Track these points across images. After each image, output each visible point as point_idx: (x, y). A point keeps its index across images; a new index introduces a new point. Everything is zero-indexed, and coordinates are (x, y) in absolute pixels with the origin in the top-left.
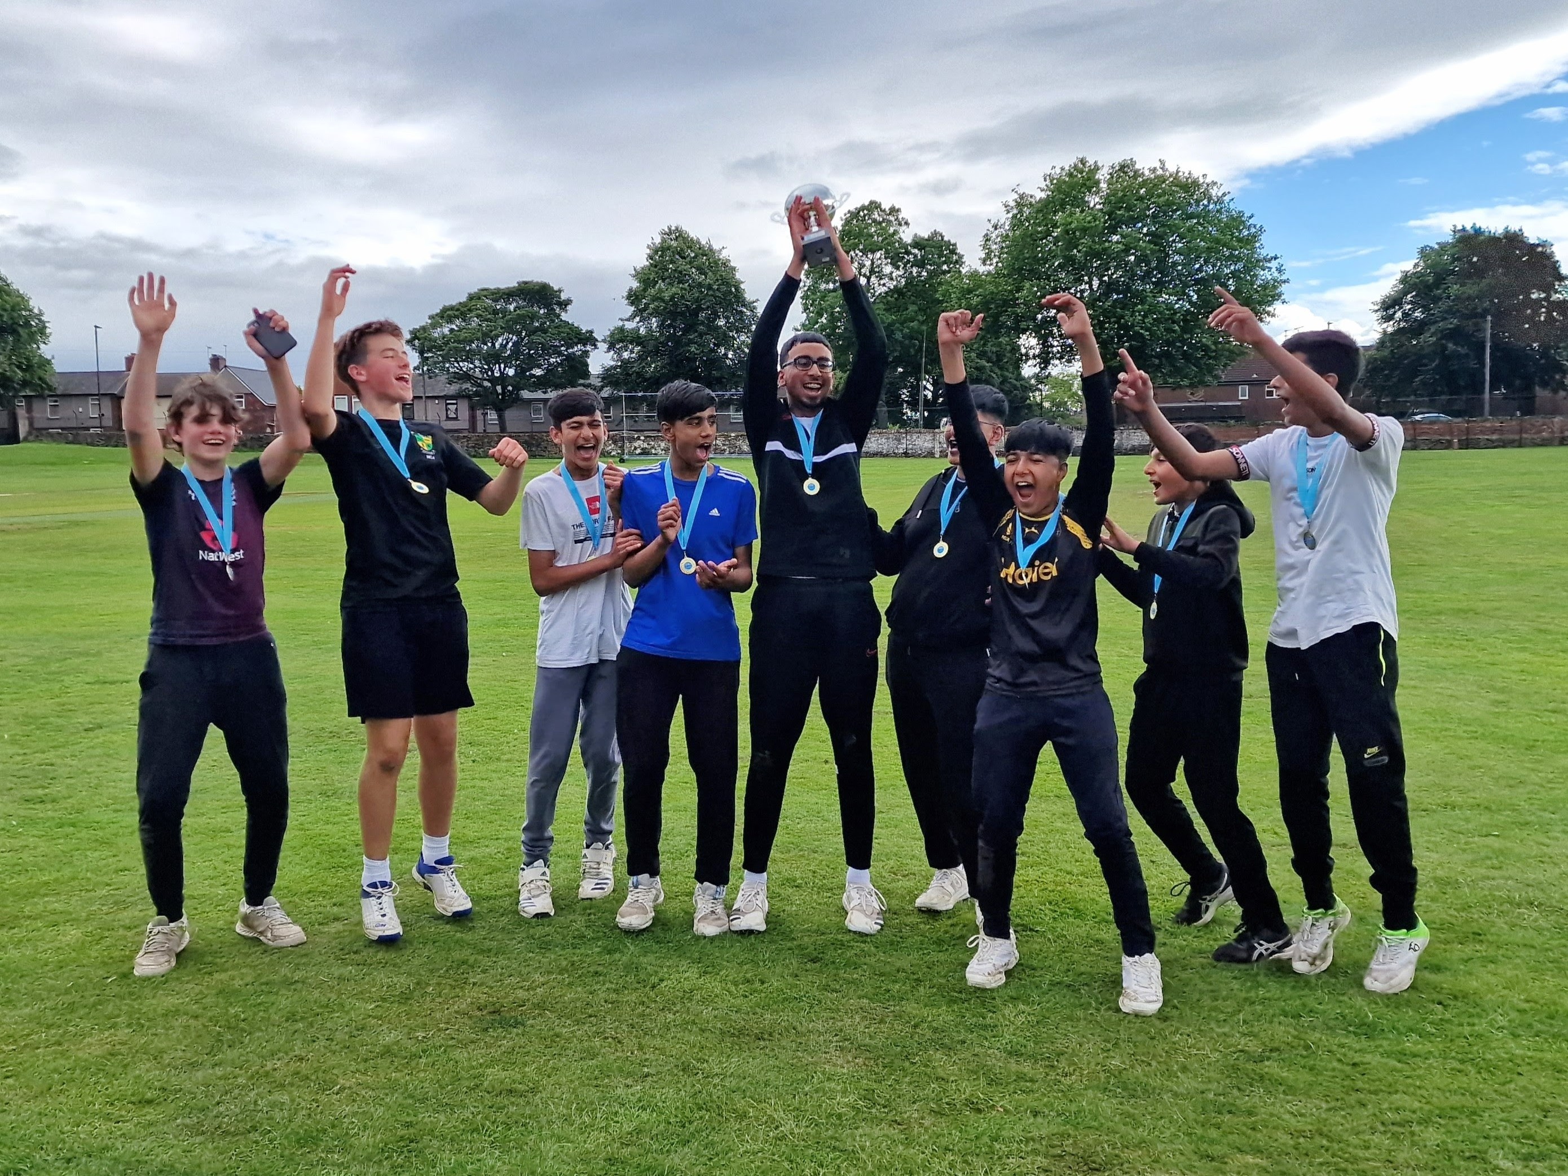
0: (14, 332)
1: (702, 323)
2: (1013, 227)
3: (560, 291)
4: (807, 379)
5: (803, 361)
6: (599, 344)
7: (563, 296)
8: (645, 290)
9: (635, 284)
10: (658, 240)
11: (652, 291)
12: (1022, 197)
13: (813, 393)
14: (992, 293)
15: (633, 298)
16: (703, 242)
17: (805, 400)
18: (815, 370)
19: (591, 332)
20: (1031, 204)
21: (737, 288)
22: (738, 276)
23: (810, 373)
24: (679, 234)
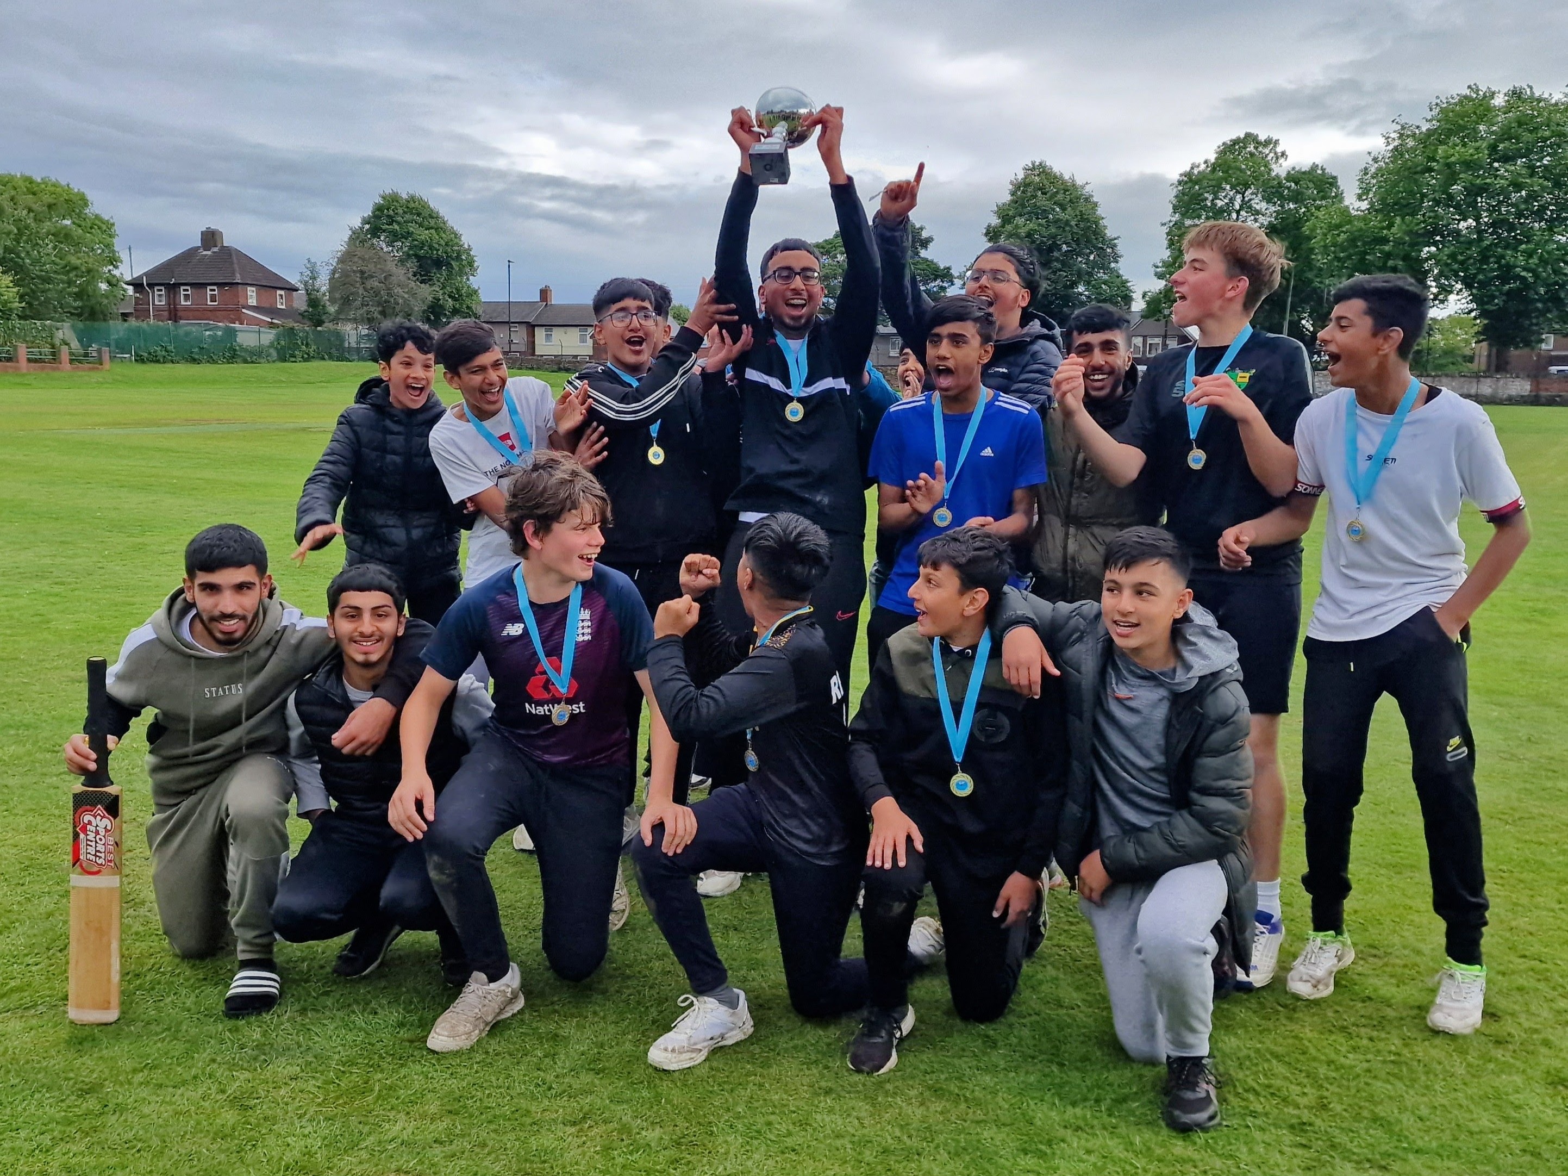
0: (449, 265)
1: (1057, 260)
2: (1394, 159)
3: (922, 229)
4: (789, 294)
5: (785, 273)
6: (956, 281)
7: (925, 234)
8: (1003, 226)
9: (995, 221)
10: (1021, 176)
11: (1009, 227)
12: (1403, 128)
13: (796, 313)
14: (1361, 229)
15: (992, 234)
16: (1067, 177)
17: (787, 320)
18: (798, 282)
19: (949, 268)
20: (1414, 135)
21: (1097, 223)
22: (1100, 211)
23: (792, 287)
24: (1041, 170)
